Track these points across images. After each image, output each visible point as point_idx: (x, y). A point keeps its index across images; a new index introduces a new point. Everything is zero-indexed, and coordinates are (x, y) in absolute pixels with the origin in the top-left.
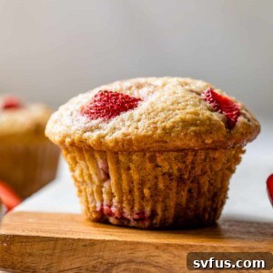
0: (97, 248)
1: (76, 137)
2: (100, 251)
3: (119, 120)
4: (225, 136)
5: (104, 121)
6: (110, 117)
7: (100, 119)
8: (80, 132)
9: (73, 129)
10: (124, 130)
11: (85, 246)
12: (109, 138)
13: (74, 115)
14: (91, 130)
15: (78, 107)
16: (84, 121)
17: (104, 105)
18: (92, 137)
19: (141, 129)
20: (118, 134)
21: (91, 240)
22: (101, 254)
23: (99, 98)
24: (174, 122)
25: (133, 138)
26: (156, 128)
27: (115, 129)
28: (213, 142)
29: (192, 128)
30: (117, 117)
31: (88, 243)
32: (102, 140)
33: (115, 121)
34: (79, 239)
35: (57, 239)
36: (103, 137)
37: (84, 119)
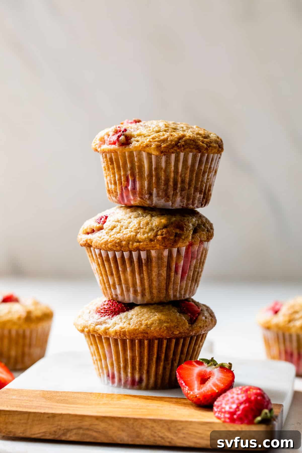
0: (57, 419)
1: (91, 328)
2: (59, 421)
3: (119, 318)
4: (188, 329)
5: (109, 318)
6: (113, 316)
7: (107, 317)
8: (94, 325)
9: (90, 322)
10: (121, 325)
11: (48, 417)
12: (111, 330)
13: (91, 313)
14: (101, 324)
15: (95, 308)
16: (97, 317)
17: (110, 307)
18: (101, 328)
19: (132, 325)
20: (117, 328)
21: (52, 414)
22: (59, 423)
23: (107, 303)
24: (153, 321)
25: (127, 330)
26: (141, 324)
27: (116, 324)
28: (180, 333)
29: (165, 324)
30: (118, 316)
31: (51, 415)
32: (107, 331)
33: (116, 318)
34: (44, 413)
35: (30, 413)
36: (108, 329)
37: (97, 316)
